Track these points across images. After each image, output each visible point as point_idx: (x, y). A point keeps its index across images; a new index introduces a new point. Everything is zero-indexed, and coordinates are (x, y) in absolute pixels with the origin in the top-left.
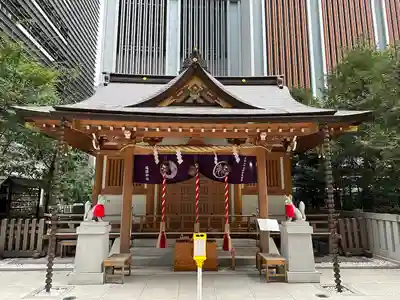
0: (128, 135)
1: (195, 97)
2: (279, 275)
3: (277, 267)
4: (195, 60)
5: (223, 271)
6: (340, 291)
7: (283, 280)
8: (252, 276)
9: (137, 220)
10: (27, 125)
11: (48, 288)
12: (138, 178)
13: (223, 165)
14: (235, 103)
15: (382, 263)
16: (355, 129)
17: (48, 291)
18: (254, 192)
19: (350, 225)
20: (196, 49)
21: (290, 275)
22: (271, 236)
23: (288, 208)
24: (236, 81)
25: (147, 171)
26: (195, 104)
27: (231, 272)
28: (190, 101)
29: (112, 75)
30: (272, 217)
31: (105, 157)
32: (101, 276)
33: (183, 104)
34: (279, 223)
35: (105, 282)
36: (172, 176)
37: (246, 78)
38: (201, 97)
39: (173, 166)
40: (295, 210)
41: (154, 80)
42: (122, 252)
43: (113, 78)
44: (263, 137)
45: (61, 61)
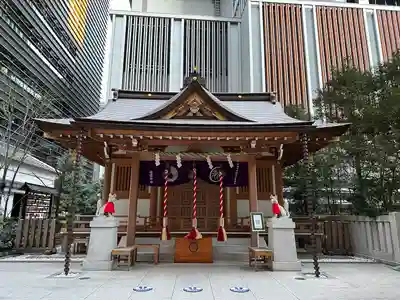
0: (135, 143)
1: (194, 110)
11: (67, 271)
12: (143, 181)
13: (218, 170)
14: (230, 116)
16: (337, 139)
17: (66, 274)
21: (275, 265)
23: (275, 206)
24: (234, 97)
25: (151, 175)
26: (195, 117)
28: (190, 114)
29: (120, 91)
31: (114, 165)
32: (109, 264)
33: (184, 117)
36: (173, 180)
37: (242, 95)
38: (200, 111)
40: (280, 207)
41: (158, 96)
42: (128, 245)
43: (121, 94)
44: (253, 145)
45: (69, 78)
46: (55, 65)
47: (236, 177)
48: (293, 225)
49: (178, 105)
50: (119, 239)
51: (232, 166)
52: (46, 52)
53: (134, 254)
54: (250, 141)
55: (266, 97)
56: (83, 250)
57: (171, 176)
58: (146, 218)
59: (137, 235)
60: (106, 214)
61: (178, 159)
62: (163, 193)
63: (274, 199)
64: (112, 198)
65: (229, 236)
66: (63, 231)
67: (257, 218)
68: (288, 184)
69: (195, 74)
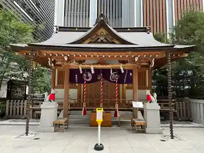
0: (66, 59)
1: (102, 38)
2: (142, 130)
3: (141, 126)
4: (102, 18)
5: (114, 127)
6: (172, 138)
7: (144, 132)
8: (128, 130)
9: (73, 102)
10: (17, 54)
11: (27, 133)
12: (72, 80)
13: (115, 74)
14: (124, 42)
15: (197, 125)
16: (186, 55)
17: (27, 135)
18: (132, 88)
19: (182, 105)
20: (102, 13)
21: (147, 130)
22: (139, 110)
23: (148, 96)
24: (125, 30)
25: (76, 77)
26: (102, 42)
27: (118, 128)
28: (99, 41)
29: (60, 27)
30: (140, 101)
31: (57, 70)
32: (53, 129)
33: (96, 42)
34: (143, 104)
35: (55, 131)
36: (89, 80)
37: (130, 28)
38: (105, 39)
40: (151, 97)
41: (81, 30)
44: (136, 59)
47: (125, 78)
48: (159, 108)
49: (92, 36)
51: (123, 72)
54: (134, 57)
55: (144, 30)
57: (88, 78)
58: (75, 100)
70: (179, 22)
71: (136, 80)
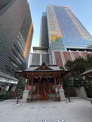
1: (44, 68)
6: (70, 102)
14: (50, 69)
18: (54, 84)
24: (51, 66)
26: (44, 69)
33: (42, 70)
39: (40, 80)
41: (37, 66)
42: (31, 96)
43: (31, 66)
45: (23, 63)
46: (21, 61)
47: (52, 81)
48: (63, 90)
49: (41, 67)
50: (29, 95)
52: (19, 60)
53: (32, 98)
55: (56, 66)
56: (21, 98)
59: (33, 94)
60: (27, 90)
61: (41, 77)
62: (38, 84)
63: (59, 85)
64: (28, 86)
65: (51, 93)
66: (18, 93)
67: (56, 89)
68: (62, 81)
69: (44, 62)
70: (66, 63)
71: (55, 81)
